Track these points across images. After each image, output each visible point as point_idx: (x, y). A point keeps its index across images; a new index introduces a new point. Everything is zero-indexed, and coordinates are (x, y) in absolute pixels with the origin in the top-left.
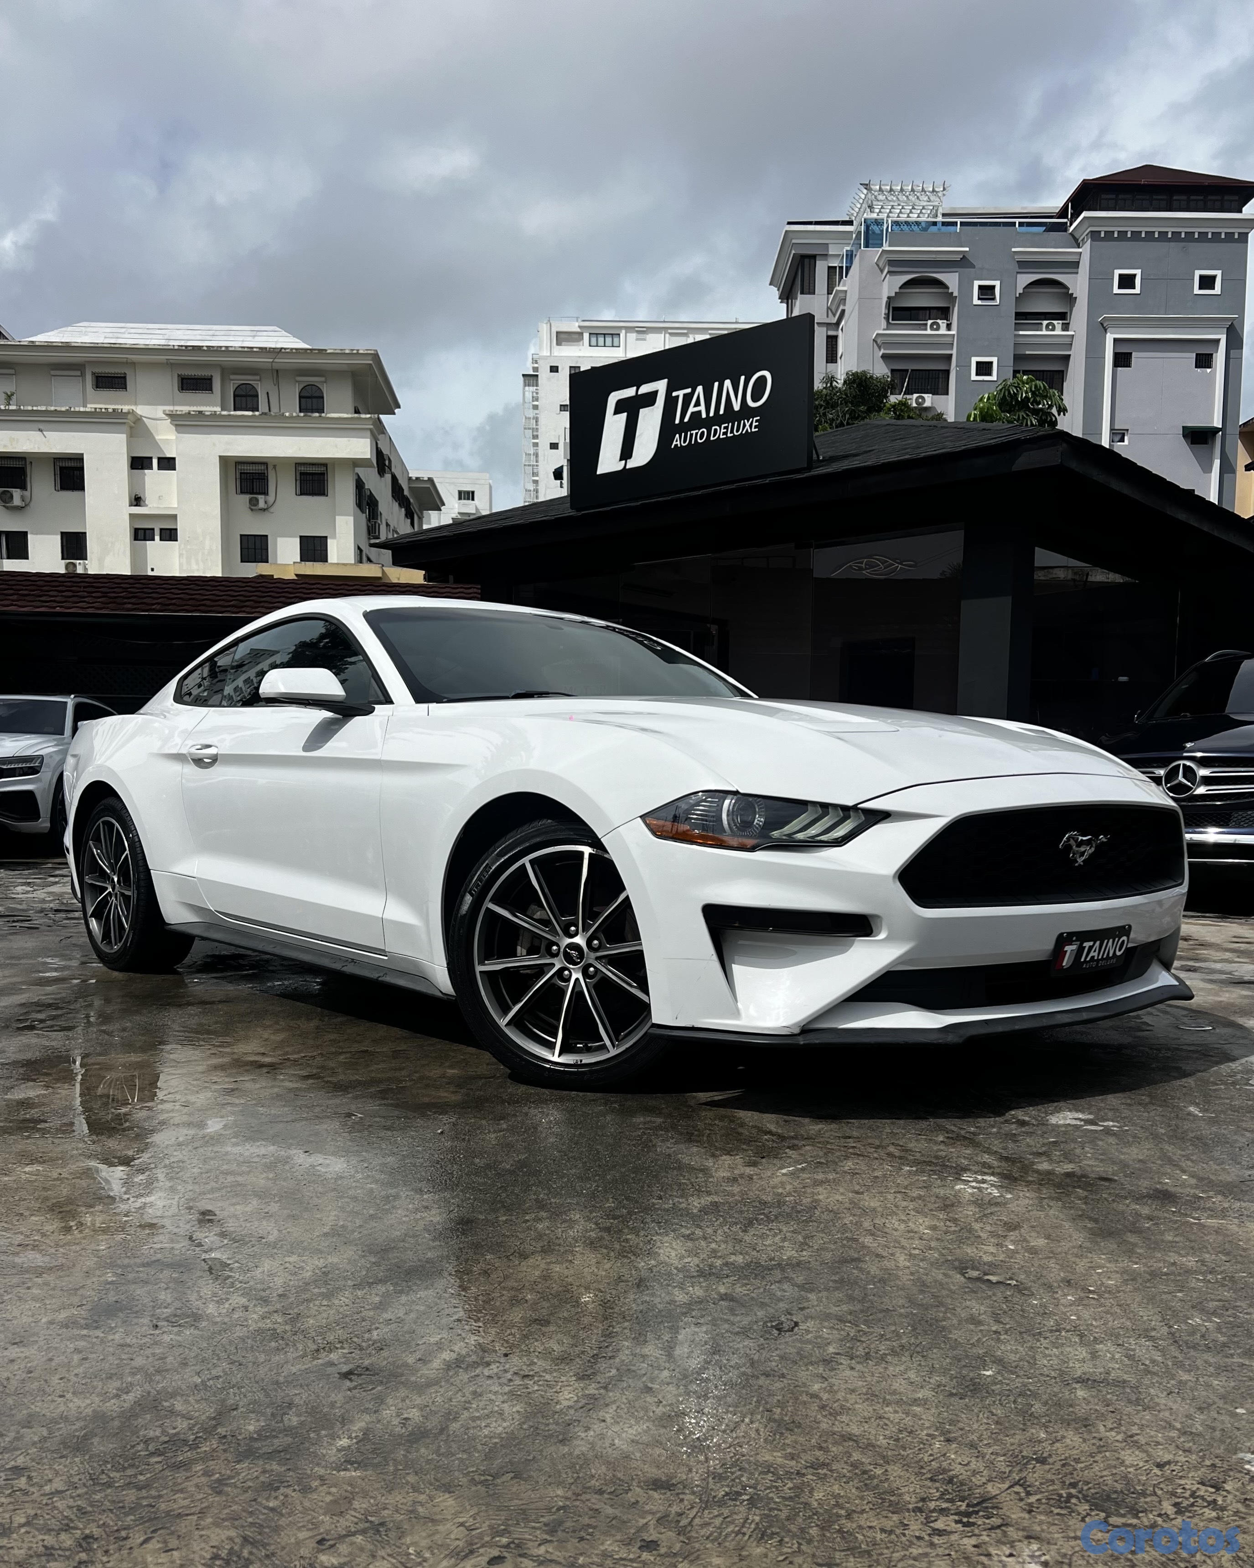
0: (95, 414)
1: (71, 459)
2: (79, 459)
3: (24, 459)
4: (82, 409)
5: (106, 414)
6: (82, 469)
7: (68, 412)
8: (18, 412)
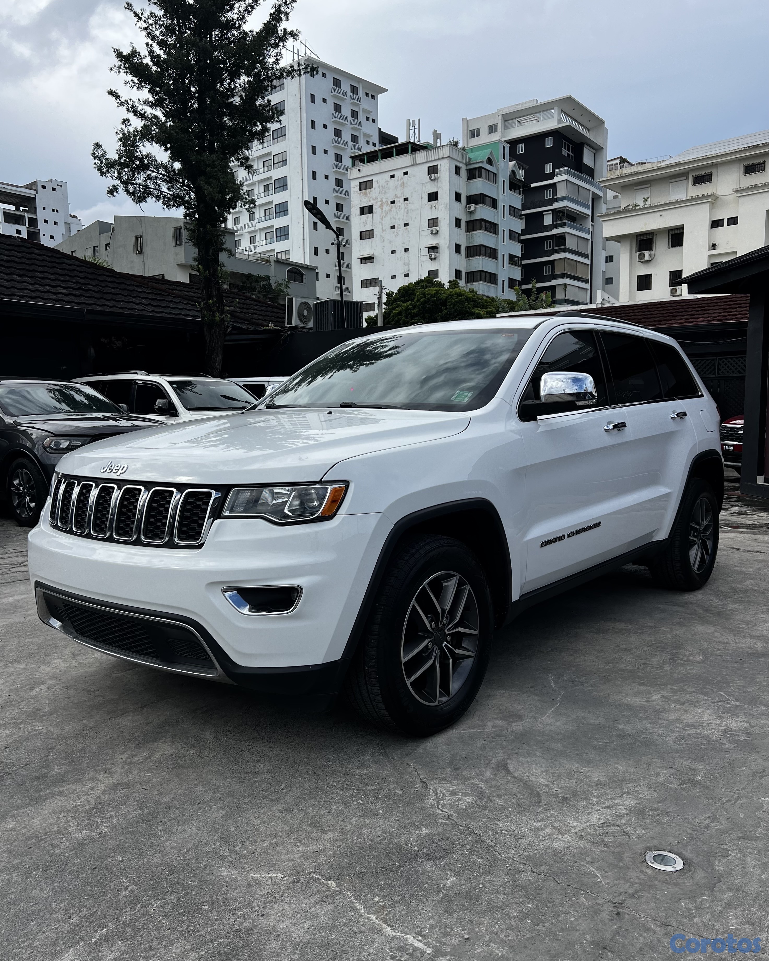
0: (692, 199)
1: (678, 229)
2: (681, 228)
3: (653, 233)
4: (684, 199)
5: (698, 198)
6: (683, 233)
7: (677, 202)
8: (650, 207)
